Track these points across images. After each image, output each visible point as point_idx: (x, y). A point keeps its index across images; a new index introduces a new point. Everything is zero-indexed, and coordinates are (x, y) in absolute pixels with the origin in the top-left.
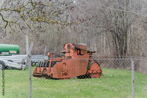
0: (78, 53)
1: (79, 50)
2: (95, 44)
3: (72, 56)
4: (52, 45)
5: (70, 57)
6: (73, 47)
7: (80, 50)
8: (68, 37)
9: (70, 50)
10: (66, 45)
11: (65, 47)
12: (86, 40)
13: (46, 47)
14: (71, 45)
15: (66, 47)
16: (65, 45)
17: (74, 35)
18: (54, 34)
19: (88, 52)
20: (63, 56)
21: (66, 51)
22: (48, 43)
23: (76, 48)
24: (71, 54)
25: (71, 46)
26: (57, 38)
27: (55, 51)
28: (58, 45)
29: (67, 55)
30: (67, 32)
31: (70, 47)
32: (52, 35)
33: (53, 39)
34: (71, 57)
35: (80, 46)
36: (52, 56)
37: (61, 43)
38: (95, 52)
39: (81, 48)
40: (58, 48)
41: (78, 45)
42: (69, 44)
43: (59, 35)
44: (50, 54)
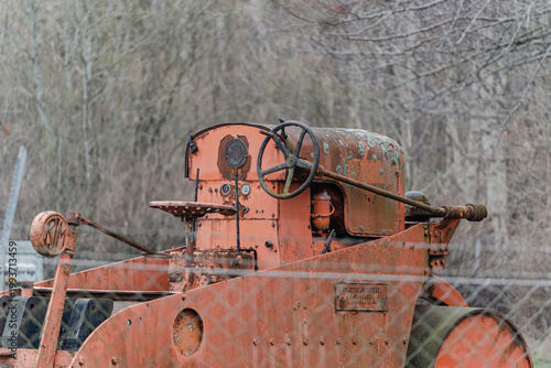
0: (324, 223)
1: (325, 197)
2: (487, 142)
3: (262, 252)
4: (87, 145)
5: (243, 257)
6: (273, 159)
7: (335, 189)
8: (239, 72)
9: (245, 189)
10: (210, 146)
11: (197, 163)
12: (406, 98)
13: (22, 155)
14: (255, 140)
15: (207, 161)
16: (199, 143)
17: (289, 53)
18: (104, 39)
19: (419, 214)
20: (178, 242)
21: (206, 199)
22: (44, 119)
23: (300, 173)
24: (256, 232)
25: (253, 151)
26: (135, 78)
27: (109, 201)
28: (142, 145)
29: (213, 235)
30: (228, 21)
31: (245, 165)
32: (88, 48)
33: (97, 82)
34: (251, 254)
35: (336, 153)
36: (69, 242)
37: (165, 130)
38: (477, 215)
39: (346, 172)
40: (144, 167)
41: (317, 144)
42: (235, 131)
43: (151, 52)
44: (54, 220)
